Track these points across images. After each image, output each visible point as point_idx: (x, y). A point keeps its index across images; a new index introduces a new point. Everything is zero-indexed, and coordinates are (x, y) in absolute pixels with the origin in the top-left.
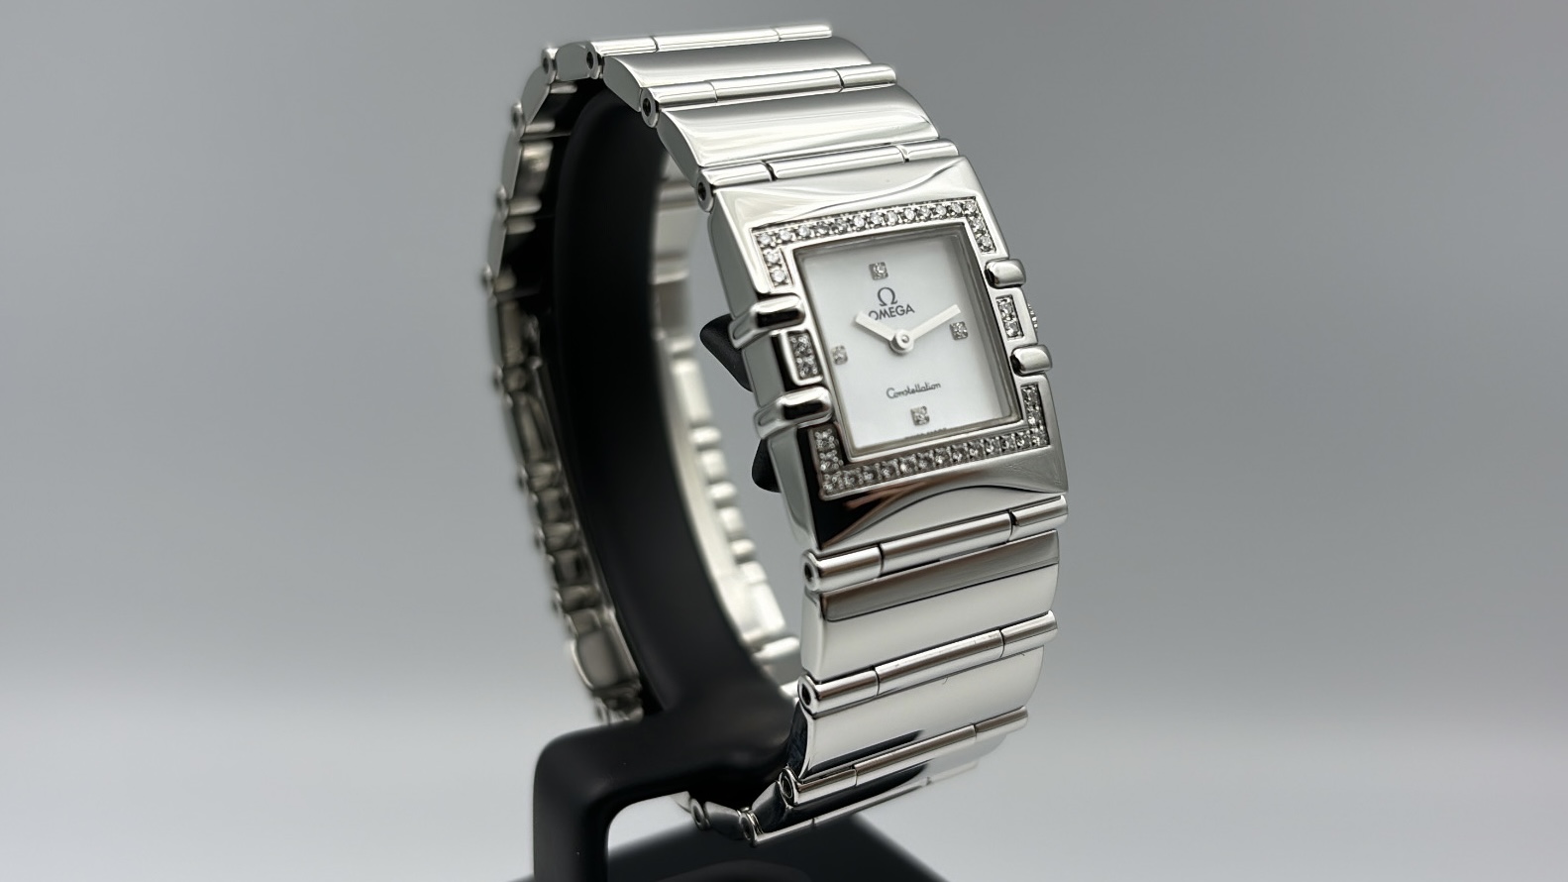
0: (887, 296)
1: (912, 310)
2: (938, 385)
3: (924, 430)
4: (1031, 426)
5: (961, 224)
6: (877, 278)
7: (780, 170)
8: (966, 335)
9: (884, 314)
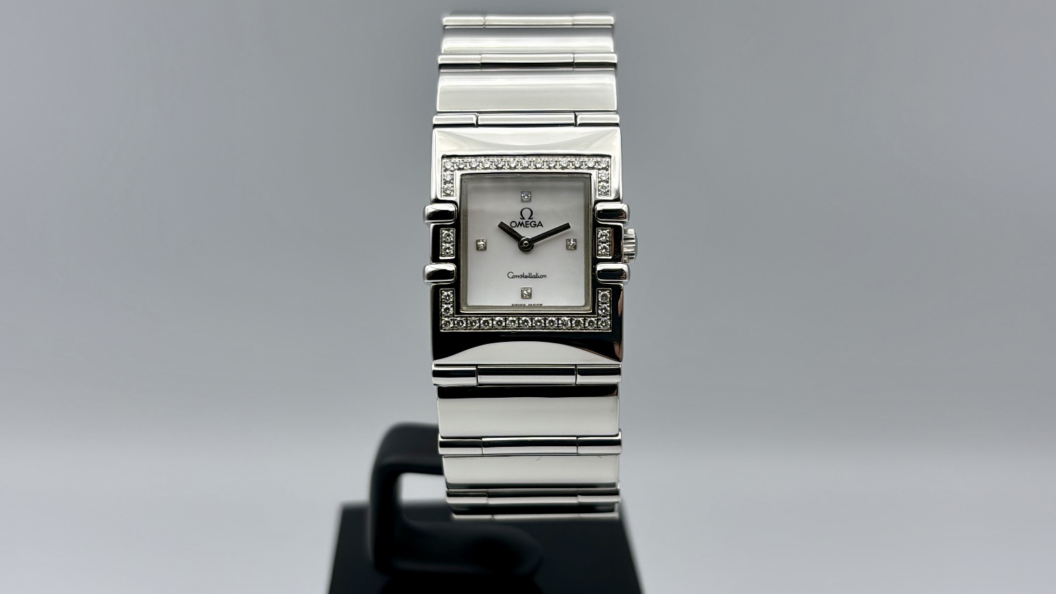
0: (527, 214)
1: (541, 225)
2: (544, 276)
3: (527, 302)
4: (599, 315)
5: (591, 174)
6: (522, 201)
7: (483, 119)
8: (575, 247)
9: (521, 224)
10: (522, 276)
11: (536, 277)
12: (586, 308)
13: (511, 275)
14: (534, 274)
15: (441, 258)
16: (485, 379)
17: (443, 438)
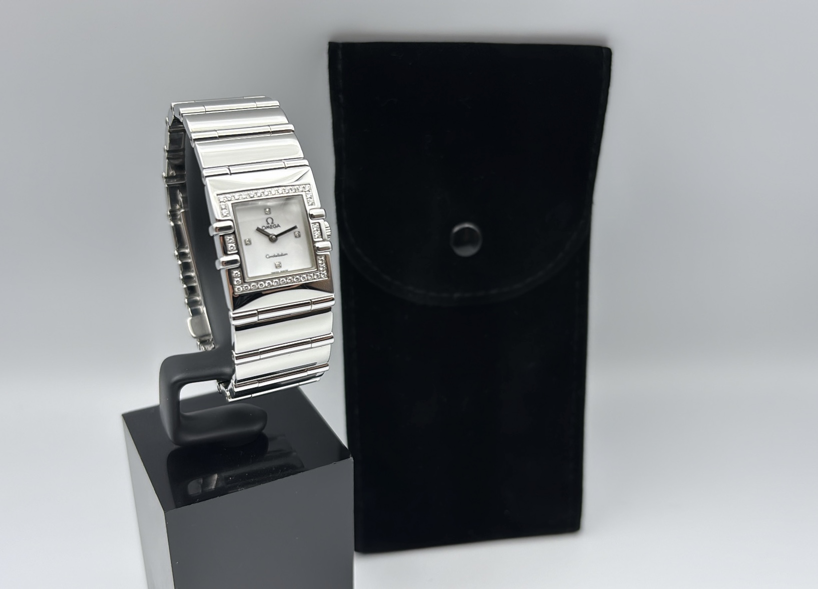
0: (270, 221)
1: (279, 226)
2: (286, 254)
3: (279, 270)
4: (320, 271)
5: (302, 195)
6: (266, 214)
7: (233, 170)
8: (300, 236)
9: (268, 227)
10: (275, 256)
11: (282, 255)
12: (313, 268)
13: (268, 256)
14: (280, 254)
15: (229, 253)
16: (262, 317)
17: (236, 354)
